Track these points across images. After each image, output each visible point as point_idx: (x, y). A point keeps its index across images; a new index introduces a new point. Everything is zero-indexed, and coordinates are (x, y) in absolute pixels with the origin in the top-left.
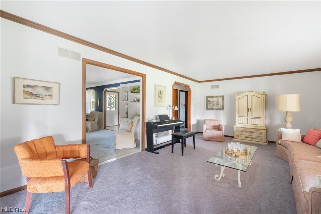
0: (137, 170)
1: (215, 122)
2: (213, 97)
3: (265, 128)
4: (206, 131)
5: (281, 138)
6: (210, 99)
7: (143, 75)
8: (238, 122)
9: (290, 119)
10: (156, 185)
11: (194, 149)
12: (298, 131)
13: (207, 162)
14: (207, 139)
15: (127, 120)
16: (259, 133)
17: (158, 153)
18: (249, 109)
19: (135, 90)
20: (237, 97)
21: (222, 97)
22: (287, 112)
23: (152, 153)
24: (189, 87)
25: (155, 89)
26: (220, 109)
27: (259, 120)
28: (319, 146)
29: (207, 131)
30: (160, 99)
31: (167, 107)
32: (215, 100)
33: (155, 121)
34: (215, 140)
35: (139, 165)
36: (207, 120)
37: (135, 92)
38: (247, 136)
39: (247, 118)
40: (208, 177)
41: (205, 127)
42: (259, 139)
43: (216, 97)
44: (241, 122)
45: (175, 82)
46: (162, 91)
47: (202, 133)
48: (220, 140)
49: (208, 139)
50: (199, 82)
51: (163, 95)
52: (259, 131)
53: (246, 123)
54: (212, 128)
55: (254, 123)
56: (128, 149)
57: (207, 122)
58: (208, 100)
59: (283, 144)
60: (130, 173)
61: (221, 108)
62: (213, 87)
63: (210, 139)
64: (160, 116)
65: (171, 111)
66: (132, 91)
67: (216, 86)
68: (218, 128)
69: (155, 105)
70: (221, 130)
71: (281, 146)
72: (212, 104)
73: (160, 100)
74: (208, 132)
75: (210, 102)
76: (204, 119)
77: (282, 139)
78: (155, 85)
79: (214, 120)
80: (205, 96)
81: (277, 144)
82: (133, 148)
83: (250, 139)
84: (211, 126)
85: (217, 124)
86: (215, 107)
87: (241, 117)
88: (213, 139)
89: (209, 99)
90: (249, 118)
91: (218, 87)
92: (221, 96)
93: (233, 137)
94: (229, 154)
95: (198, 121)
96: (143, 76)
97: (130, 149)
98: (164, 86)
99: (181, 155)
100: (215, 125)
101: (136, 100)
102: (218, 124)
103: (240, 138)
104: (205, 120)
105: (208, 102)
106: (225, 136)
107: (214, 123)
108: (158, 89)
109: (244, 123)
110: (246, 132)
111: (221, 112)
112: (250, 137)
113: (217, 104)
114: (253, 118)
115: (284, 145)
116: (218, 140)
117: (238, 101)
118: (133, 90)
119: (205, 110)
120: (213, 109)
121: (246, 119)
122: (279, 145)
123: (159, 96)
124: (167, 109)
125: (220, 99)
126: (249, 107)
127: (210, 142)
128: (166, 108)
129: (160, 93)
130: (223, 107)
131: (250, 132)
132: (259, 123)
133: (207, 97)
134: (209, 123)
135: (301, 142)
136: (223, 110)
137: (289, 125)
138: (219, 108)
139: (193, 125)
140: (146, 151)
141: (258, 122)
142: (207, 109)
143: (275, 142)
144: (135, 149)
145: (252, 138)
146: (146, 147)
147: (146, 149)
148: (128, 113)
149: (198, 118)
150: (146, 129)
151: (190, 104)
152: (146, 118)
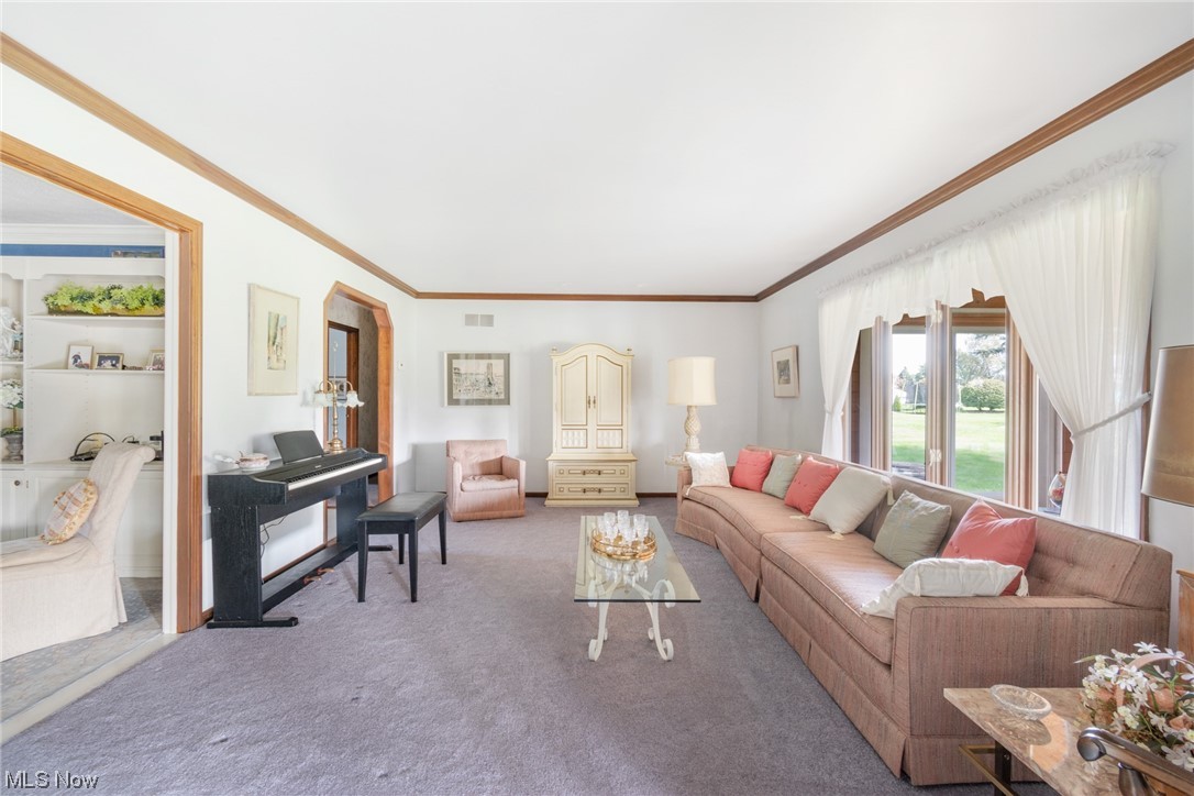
0: (220, 748)
1: (485, 448)
2: (471, 356)
3: (632, 457)
4: (465, 486)
5: (690, 483)
6: (462, 366)
7: (186, 225)
8: (559, 446)
9: (696, 426)
10: (384, 782)
11: (444, 562)
12: (720, 456)
13: (576, 601)
14: (467, 516)
15: (18, 476)
16: (618, 473)
17: (291, 622)
18: (592, 400)
19: (85, 297)
20: (557, 360)
21: (506, 358)
22: (689, 408)
23: (252, 629)
24: (384, 310)
25: (250, 304)
26: (500, 402)
27: (618, 433)
28: (770, 492)
29: (467, 485)
30: (274, 357)
31: (305, 394)
32: (479, 367)
33: (259, 465)
34: (497, 513)
35: (215, 717)
36: (459, 442)
37: (87, 314)
38: (585, 486)
39: (584, 427)
40: (561, 659)
41: (459, 471)
42: (618, 492)
43: (480, 356)
44: (567, 443)
45: (338, 282)
46: (285, 318)
48: (511, 513)
49: (471, 516)
50: (419, 295)
51: (287, 340)
52: (619, 467)
53: (582, 445)
54: (478, 471)
55: (605, 445)
56: (71, 644)
57: (461, 451)
58: (454, 366)
59: (699, 496)
60: (178, 783)
61: (502, 397)
62: (470, 320)
63: (479, 515)
64: (280, 439)
65: (320, 413)
66: (63, 301)
67: (482, 316)
68: (497, 469)
69: (249, 386)
70: (513, 475)
71: (693, 504)
72: (467, 383)
73: (274, 363)
74: (471, 491)
75: (460, 374)
76: (444, 441)
77: (694, 485)
79: (479, 442)
80: (441, 354)
81: (679, 497)
82: (106, 635)
83: (595, 495)
84: (473, 466)
85: (493, 457)
86: (479, 395)
87: (567, 427)
88: (487, 514)
89: (455, 363)
90: (592, 428)
91: (488, 320)
92: (499, 356)
93: (545, 495)
94: (609, 556)
95: (416, 450)
96: (188, 231)
97: (87, 642)
98: (292, 297)
99: (405, 602)
100: (486, 459)
102: (499, 456)
103: (566, 494)
104: (447, 446)
105: (454, 377)
106: (528, 495)
107: (482, 454)
108: (266, 306)
109: (576, 445)
110: (584, 473)
111: (500, 412)
112: (593, 490)
113: (487, 383)
114: (602, 428)
115: (702, 499)
116: (505, 513)
117: (559, 373)
118: (72, 299)
119: (443, 406)
121: (582, 433)
122: (686, 502)
123: (273, 341)
124: (305, 403)
125: (497, 367)
126: (592, 394)
127: (482, 524)
128: (298, 398)
129: (276, 326)
130: (507, 391)
131: (594, 472)
132: (618, 444)
133: (452, 357)
134: (467, 453)
135: (730, 485)
136: (509, 402)
137: (694, 442)
138: (493, 396)
139: (399, 466)
140: (210, 626)
141: (613, 440)
142: (453, 401)
143: (674, 495)
144: (123, 634)
145: (600, 491)
146: (208, 602)
147: (212, 613)
148: (20, 431)
149: (417, 437)
150: (206, 510)
151: (388, 383)
152: (206, 452)
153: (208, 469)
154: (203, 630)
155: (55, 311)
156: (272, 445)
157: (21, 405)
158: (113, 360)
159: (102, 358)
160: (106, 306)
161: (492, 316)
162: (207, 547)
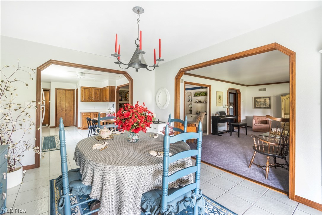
1: (263, 118)
2: (260, 98)
6: (258, 100)
14: (256, 131)
15: (191, 116)
17: (221, 136)
19: (198, 94)
20: (283, 98)
21: (269, 98)
24: (239, 91)
25: (216, 94)
26: (268, 108)
29: (256, 124)
30: (219, 101)
32: (262, 100)
33: (217, 115)
34: (263, 131)
36: (256, 116)
37: (198, 96)
41: (254, 121)
43: (264, 98)
47: (252, 127)
50: (247, 86)
51: (221, 98)
57: (256, 118)
62: (260, 90)
63: (258, 131)
64: (220, 112)
65: (226, 109)
66: (196, 95)
67: (263, 89)
68: (265, 122)
69: (216, 105)
70: (268, 124)
72: (259, 104)
74: (257, 126)
75: (258, 102)
76: (252, 116)
78: (216, 92)
79: (262, 117)
80: (253, 98)
84: (259, 121)
85: (264, 120)
86: (262, 106)
87: (286, 114)
88: (260, 131)
89: (256, 99)
91: (265, 90)
95: (247, 118)
96: (210, 87)
98: (222, 92)
100: (262, 120)
101: (198, 102)
102: (266, 120)
104: (254, 117)
105: (256, 102)
107: (261, 119)
108: (218, 94)
111: (268, 110)
113: (264, 104)
116: (265, 131)
117: (283, 101)
119: (253, 108)
120: (260, 108)
123: (219, 99)
124: (224, 107)
125: (267, 100)
128: (223, 107)
129: (220, 96)
130: (270, 105)
134: (257, 118)
136: (270, 108)
138: (267, 107)
139: (242, 120)
142: (255, 108)
146: (212, 132)
147: (212, 133)
148: (192, 111)
149: (247, 115)
150: (211, 120)
151: (240, 104)
152: (212, 113)
153: (212, 115)
154: (211, 135)
155: (195, 96)
156: (219, 113)
157: (192, 107)
158: (200, 102)
159: (200, 101)
160: (200, 95)
161: (266, 89)
162: (212, 125)
